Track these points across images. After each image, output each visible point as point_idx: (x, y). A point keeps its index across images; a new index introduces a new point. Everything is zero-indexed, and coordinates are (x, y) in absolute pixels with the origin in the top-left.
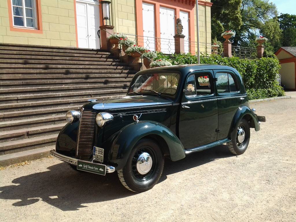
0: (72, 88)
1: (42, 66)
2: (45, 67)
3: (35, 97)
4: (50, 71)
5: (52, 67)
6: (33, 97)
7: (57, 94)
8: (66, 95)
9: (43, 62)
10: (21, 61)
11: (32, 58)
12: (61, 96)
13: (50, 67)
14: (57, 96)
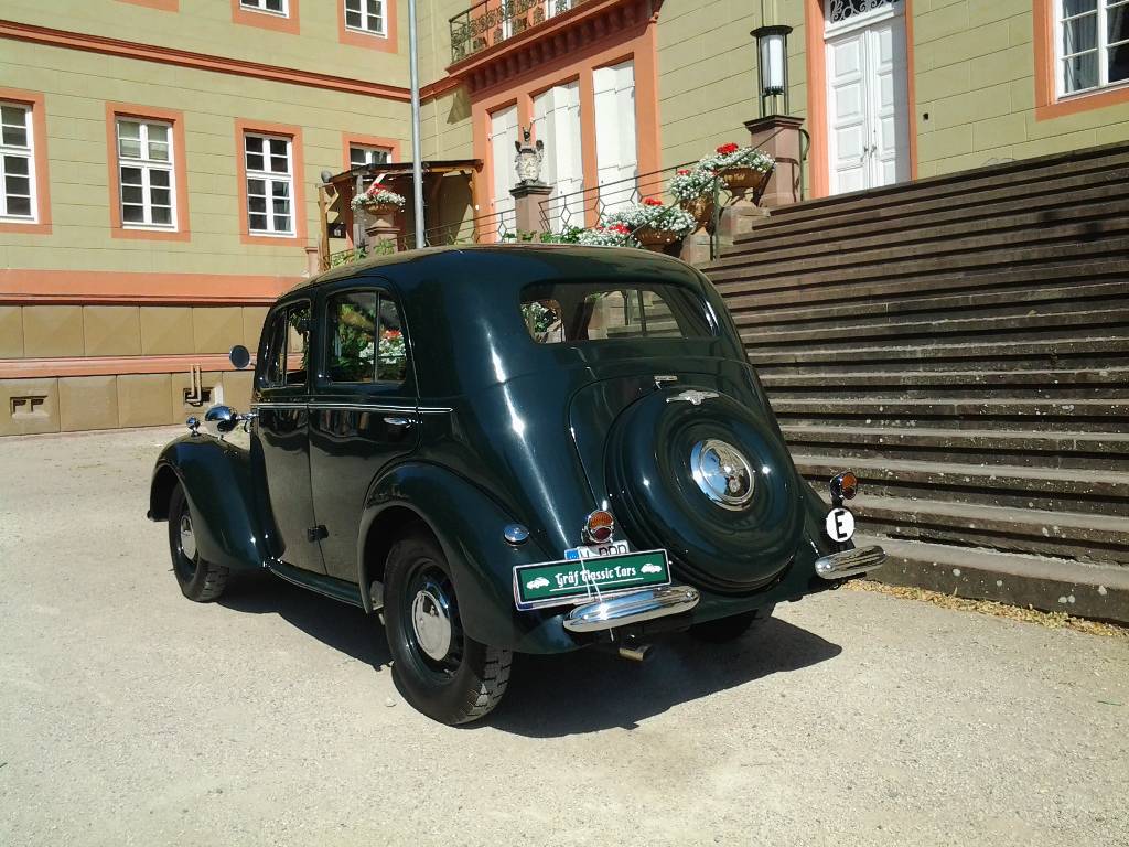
0: (1013, 325)
1: (1075, 229)
2: (1083, 232)
3: (839, 359)
4: (1064, 251)
5: (1116, 228)
6: (834, 359)
7: (909, 348)
8: (940, 355)
9: (1117, 210)
10: (1031, 218)
11: (1111, 194)
12: (919, 356)
13: (1106, 229)
14: (908, 356)
